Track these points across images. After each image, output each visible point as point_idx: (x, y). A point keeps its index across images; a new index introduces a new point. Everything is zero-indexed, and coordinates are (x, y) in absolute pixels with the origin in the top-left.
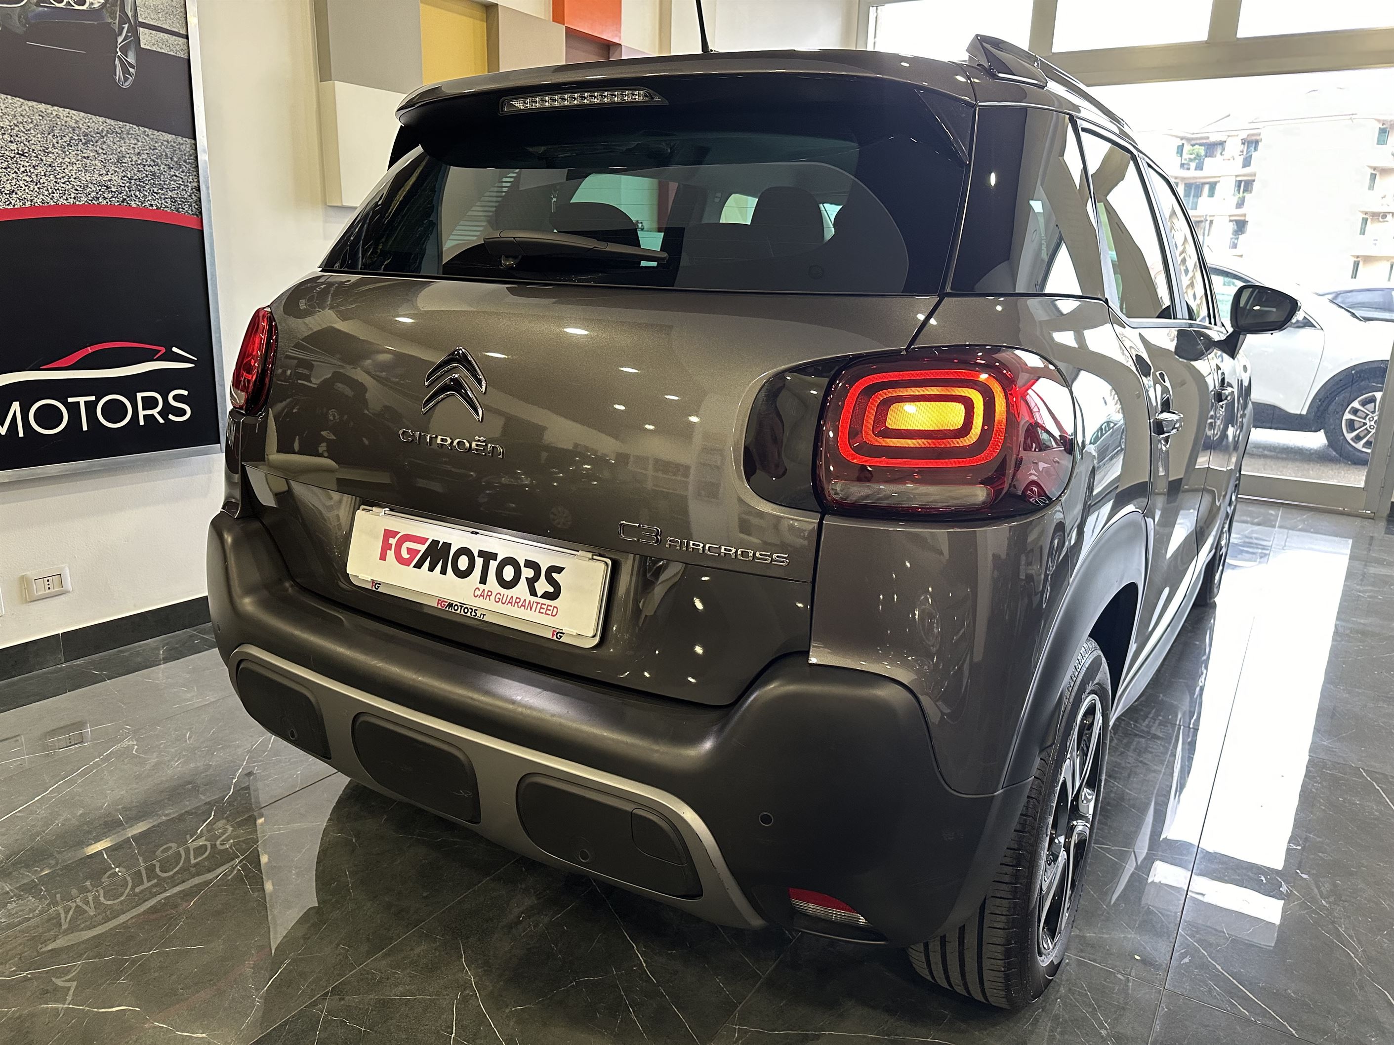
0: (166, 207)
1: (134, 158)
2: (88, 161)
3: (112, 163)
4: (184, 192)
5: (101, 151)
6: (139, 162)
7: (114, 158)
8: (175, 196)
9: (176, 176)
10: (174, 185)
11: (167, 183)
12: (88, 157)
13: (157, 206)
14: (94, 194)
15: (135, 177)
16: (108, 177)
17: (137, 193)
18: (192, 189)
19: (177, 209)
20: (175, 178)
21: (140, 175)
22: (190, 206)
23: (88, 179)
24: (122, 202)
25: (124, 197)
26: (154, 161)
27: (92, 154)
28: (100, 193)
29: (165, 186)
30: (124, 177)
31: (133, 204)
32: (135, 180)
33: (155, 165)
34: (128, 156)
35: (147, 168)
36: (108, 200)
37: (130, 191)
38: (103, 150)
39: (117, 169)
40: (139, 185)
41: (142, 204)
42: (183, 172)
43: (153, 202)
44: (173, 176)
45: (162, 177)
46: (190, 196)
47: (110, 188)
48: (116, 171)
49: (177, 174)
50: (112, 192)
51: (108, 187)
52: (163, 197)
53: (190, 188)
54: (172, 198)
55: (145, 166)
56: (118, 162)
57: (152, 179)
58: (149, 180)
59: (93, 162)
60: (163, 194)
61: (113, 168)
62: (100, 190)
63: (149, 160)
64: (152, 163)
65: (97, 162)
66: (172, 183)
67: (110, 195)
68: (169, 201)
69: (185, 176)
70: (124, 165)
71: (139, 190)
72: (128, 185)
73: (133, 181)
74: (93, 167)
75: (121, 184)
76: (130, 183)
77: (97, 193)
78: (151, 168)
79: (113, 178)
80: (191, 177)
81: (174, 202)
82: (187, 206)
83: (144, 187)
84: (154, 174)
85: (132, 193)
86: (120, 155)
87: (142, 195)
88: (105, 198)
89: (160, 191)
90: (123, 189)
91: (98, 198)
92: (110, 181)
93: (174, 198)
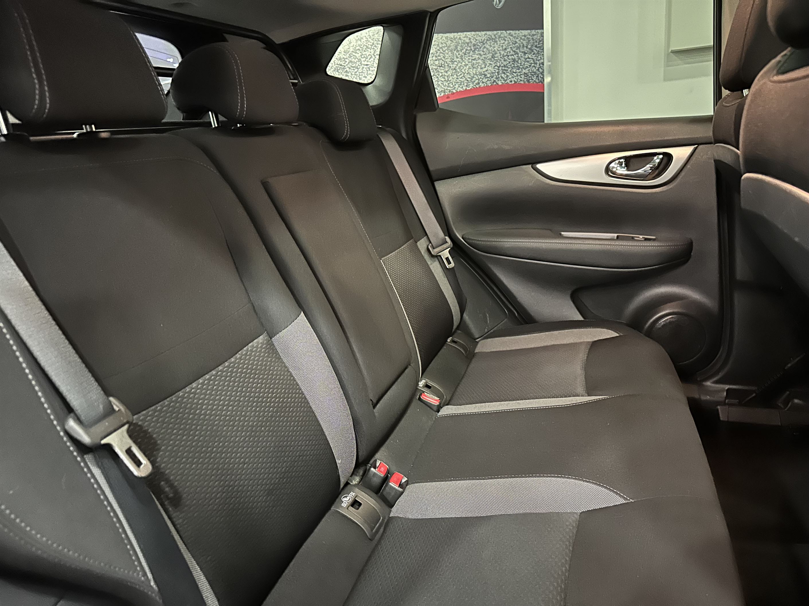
0: (521, 80)
1: (502, 53)
2: (474, 62)
3: (488, 59)
4: (534, 68)
5: (482, 53)
6: (505, 54)
7: (490, 56)
8: (527, 72)
9: (529, 58)
10: (527, 64)
11: (522, 64)
12: (475, 59)
13: (514, 81)
14: (477, 81)
15: (502, 65)
16: (486, 69)
17: (503, 75)
18: (539, 65)
19: (528, 81)
20: (528, 60)
21: (505, 63)
22: (538, 76)
23: (474, 72)
24: (493, 83)
25: (495, 79)
26: (514, 51)
27: (477, 56)
28: (481, 79)
29: (521, 67)
30: (495, 66)
31: (500, 83)
32: (502, 67)
33: (515, 54)
34: (498, 52)
35: (510, 57)
36: (485, 84)
37: (498, 75)
38: (484, 52)
39: (491, 63)
40: (504, 70)
41: (505, 81)
42: (534, 54)
43: (512, 79)
44: (527, 58)
45: (520, 61)
46: (538, 70)
47: (487, 75)
48: (490, 64)
49: (530, 57)
50: (487, 77)
51: (485, 75)
52: (519, 74)
53: (538, 64)
54: (525, 73)
55: (508, 56)
56: (492, 57)
57: (513, 64)
58: (511, 65)
59: (478, 62)
60: (520, 72)
61: (489, 62)
62: (481, 78)
63: (512, 51)
64: (513, 53)
65: (480, 61)
66: (526, 63)
67: (486, 80)
68: (523, 76)
69: (535, 57)
70: (495, 58)
71: (504, 73)
72: (497, 71)
73: (500, 68)
74: (477, 65)
75: (494, 72)
76: (499, 69)
77: (479, 80)
78: (512, 56)
79: (489, 68)
80: (539, 57)
81: (527, 76)
82: (535, 77)
83: (507, 70)
84: (514, 60)
85: (500, 76)
86: (494, 53)
87: (506, 76)
88: (483, 82)
89: (517, 71)
90: (494, 74)
91: (479, 83)
92: (487, 71)
93: (526, 74)
